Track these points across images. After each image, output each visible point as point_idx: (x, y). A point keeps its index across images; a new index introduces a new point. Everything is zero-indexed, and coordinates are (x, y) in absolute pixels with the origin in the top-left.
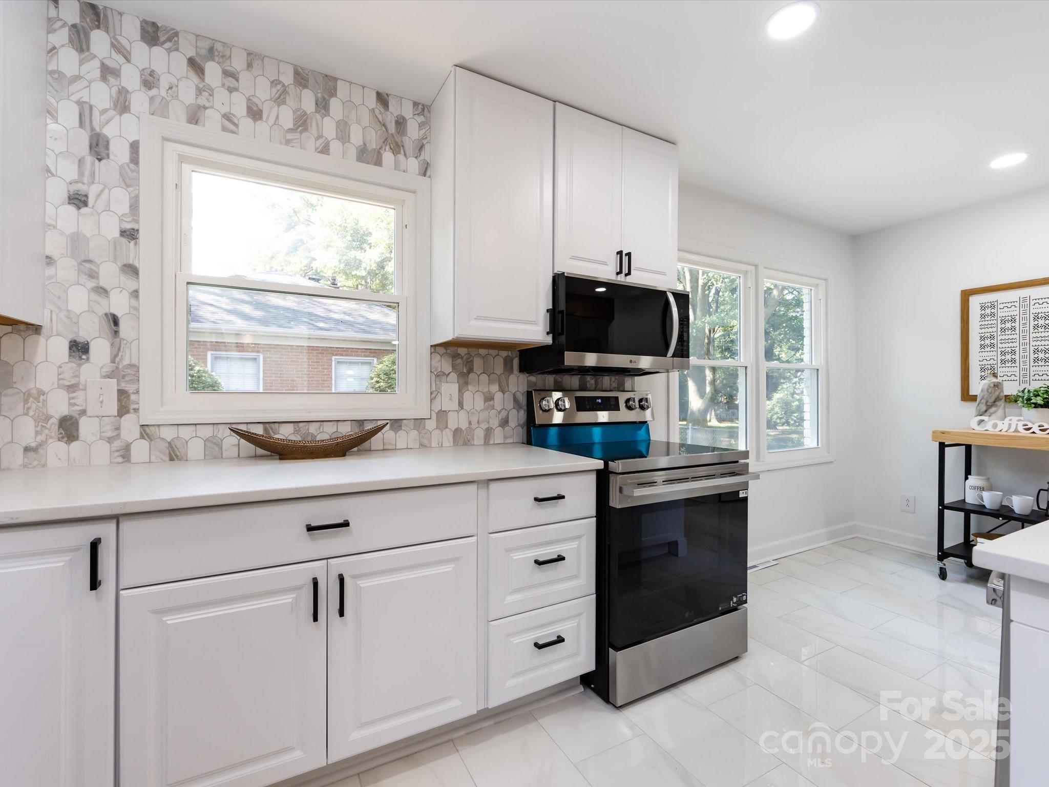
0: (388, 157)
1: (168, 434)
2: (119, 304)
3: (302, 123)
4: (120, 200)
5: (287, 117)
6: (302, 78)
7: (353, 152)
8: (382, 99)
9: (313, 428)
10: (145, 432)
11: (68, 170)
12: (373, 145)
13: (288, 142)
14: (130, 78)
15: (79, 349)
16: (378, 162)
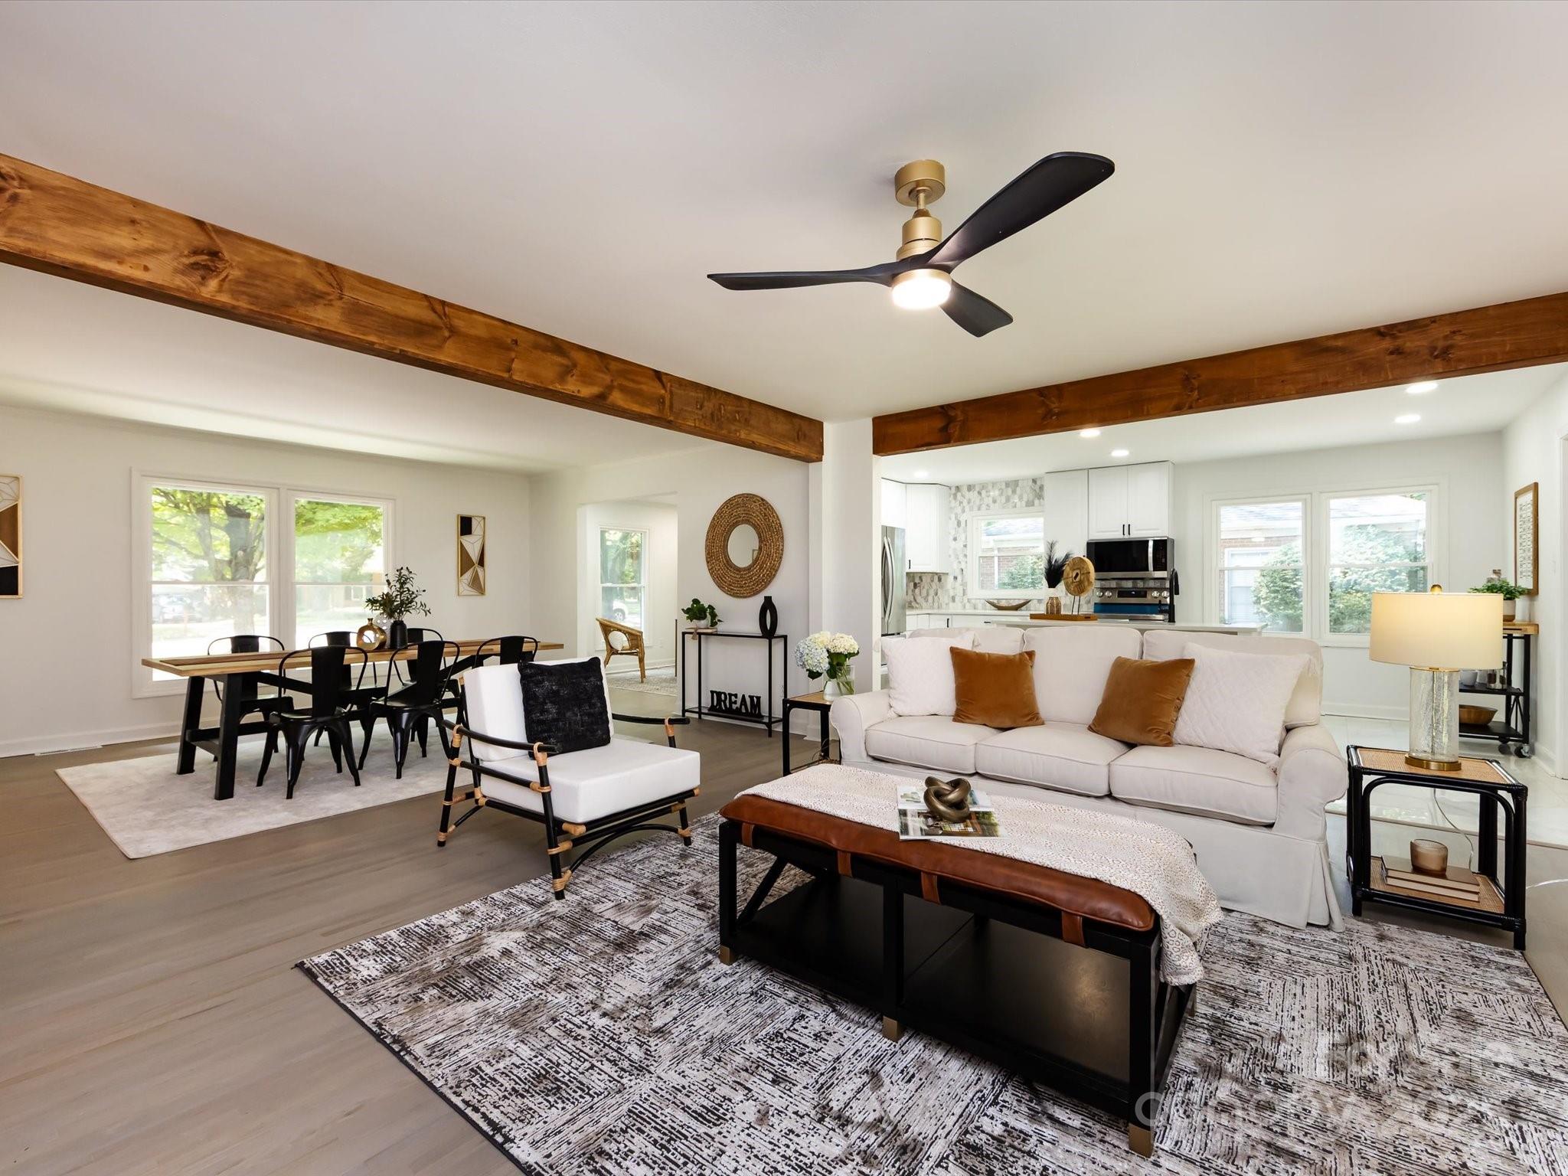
0: (1037, 502)
1: (973, 601)
2: (963, 566)
3: (1008, 499)
4: (963, 537)
5: (1003, 499)
6: (1007, 485)
7: (1024, 503)
8: (1034, 481)
9: (1011, 601)
10: (969, 601)
11: (953, 532)
12: (1031, 499)
13: (1004, 508)
14: (965, 503)
15: (955, 578)
16: (1033, 505)
